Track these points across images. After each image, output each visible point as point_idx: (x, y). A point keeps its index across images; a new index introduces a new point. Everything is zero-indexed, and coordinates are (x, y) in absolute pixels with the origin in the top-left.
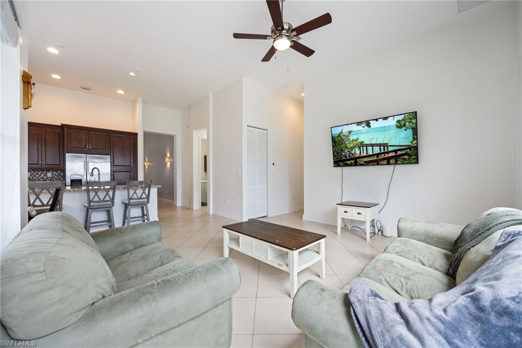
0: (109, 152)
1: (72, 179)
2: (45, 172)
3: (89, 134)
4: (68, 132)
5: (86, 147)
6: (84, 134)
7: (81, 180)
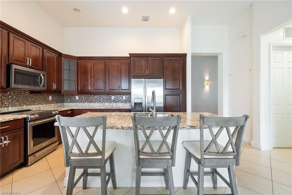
0: (162, 76)
1: (135, 102)
2: (122, 96)
3: (147, 60)
4: (133, 60)
5: (145, 73)
6: (144, 60)
7: (141, 103)
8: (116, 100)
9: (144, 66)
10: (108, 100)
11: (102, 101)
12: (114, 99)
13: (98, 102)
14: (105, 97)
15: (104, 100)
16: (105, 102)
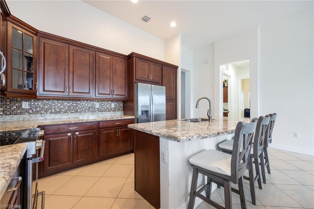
1: (142, 110)
2: (110, 103)
3: (150, 65)
5: (148, 78)
6: (147, 64)
8: (102, 108)
9: (147, 70)
10: (89, 108)
11: (79, 110)
12: (100, 107)
13: (72, 112)
14: (85, 105)
15: (84, 109)
16: (85, 112)
